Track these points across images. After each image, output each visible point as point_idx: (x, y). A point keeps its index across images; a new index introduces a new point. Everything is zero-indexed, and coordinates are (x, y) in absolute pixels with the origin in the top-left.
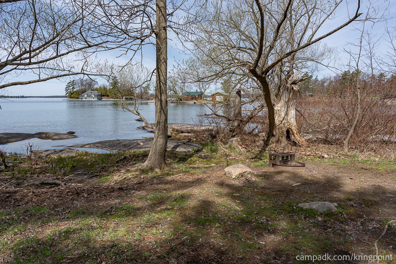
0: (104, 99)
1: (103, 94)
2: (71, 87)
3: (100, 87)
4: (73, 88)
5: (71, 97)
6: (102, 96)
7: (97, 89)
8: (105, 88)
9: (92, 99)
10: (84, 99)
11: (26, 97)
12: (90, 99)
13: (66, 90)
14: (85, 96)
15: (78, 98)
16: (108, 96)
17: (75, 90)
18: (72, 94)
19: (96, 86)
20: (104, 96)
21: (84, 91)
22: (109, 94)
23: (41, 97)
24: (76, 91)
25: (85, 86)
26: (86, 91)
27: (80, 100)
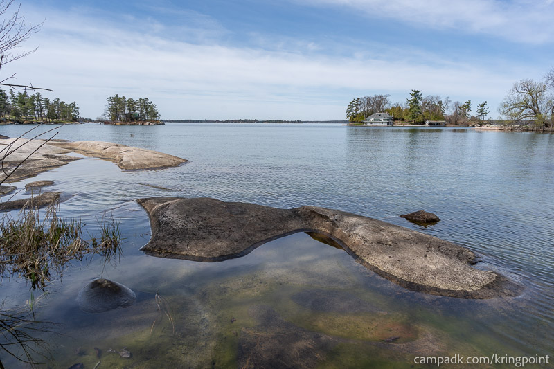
0: (397, 124)
1: (396, 117)
2: (354, 108)
3: (393, 108)
4: (357, 109)
5: (353, 122)
6: (395, 120)
7: (388, 111)
8: (399, 109)
9: (381, 125)
10: (369, 124)
11: (302, 122)
12: (378, 124)
13: (348, 112)
14: (372, 119)
15: (361, 123)
16: (403, 120)
17: (359, 112)
18: (354, 117)
19: (387, 106)
20: (397, 120)
21: (370, 114)
22: (405, 117)
23: (317, 122)
24: (360, 114)
25: (373, 106)
26: (372, 113)
27: (364, 125)
